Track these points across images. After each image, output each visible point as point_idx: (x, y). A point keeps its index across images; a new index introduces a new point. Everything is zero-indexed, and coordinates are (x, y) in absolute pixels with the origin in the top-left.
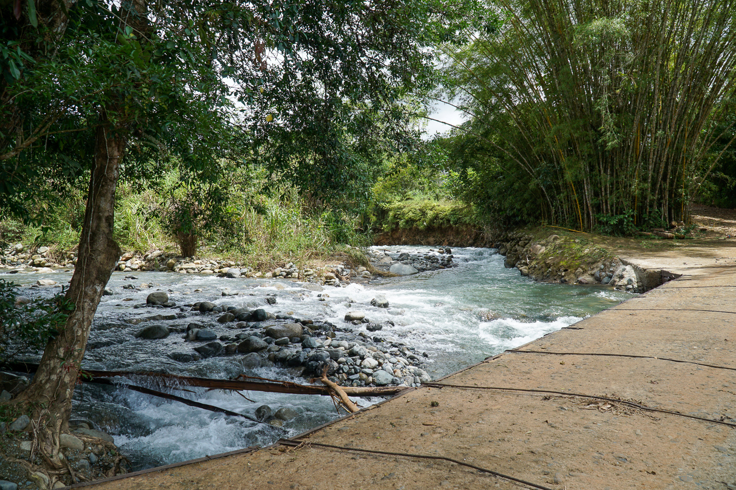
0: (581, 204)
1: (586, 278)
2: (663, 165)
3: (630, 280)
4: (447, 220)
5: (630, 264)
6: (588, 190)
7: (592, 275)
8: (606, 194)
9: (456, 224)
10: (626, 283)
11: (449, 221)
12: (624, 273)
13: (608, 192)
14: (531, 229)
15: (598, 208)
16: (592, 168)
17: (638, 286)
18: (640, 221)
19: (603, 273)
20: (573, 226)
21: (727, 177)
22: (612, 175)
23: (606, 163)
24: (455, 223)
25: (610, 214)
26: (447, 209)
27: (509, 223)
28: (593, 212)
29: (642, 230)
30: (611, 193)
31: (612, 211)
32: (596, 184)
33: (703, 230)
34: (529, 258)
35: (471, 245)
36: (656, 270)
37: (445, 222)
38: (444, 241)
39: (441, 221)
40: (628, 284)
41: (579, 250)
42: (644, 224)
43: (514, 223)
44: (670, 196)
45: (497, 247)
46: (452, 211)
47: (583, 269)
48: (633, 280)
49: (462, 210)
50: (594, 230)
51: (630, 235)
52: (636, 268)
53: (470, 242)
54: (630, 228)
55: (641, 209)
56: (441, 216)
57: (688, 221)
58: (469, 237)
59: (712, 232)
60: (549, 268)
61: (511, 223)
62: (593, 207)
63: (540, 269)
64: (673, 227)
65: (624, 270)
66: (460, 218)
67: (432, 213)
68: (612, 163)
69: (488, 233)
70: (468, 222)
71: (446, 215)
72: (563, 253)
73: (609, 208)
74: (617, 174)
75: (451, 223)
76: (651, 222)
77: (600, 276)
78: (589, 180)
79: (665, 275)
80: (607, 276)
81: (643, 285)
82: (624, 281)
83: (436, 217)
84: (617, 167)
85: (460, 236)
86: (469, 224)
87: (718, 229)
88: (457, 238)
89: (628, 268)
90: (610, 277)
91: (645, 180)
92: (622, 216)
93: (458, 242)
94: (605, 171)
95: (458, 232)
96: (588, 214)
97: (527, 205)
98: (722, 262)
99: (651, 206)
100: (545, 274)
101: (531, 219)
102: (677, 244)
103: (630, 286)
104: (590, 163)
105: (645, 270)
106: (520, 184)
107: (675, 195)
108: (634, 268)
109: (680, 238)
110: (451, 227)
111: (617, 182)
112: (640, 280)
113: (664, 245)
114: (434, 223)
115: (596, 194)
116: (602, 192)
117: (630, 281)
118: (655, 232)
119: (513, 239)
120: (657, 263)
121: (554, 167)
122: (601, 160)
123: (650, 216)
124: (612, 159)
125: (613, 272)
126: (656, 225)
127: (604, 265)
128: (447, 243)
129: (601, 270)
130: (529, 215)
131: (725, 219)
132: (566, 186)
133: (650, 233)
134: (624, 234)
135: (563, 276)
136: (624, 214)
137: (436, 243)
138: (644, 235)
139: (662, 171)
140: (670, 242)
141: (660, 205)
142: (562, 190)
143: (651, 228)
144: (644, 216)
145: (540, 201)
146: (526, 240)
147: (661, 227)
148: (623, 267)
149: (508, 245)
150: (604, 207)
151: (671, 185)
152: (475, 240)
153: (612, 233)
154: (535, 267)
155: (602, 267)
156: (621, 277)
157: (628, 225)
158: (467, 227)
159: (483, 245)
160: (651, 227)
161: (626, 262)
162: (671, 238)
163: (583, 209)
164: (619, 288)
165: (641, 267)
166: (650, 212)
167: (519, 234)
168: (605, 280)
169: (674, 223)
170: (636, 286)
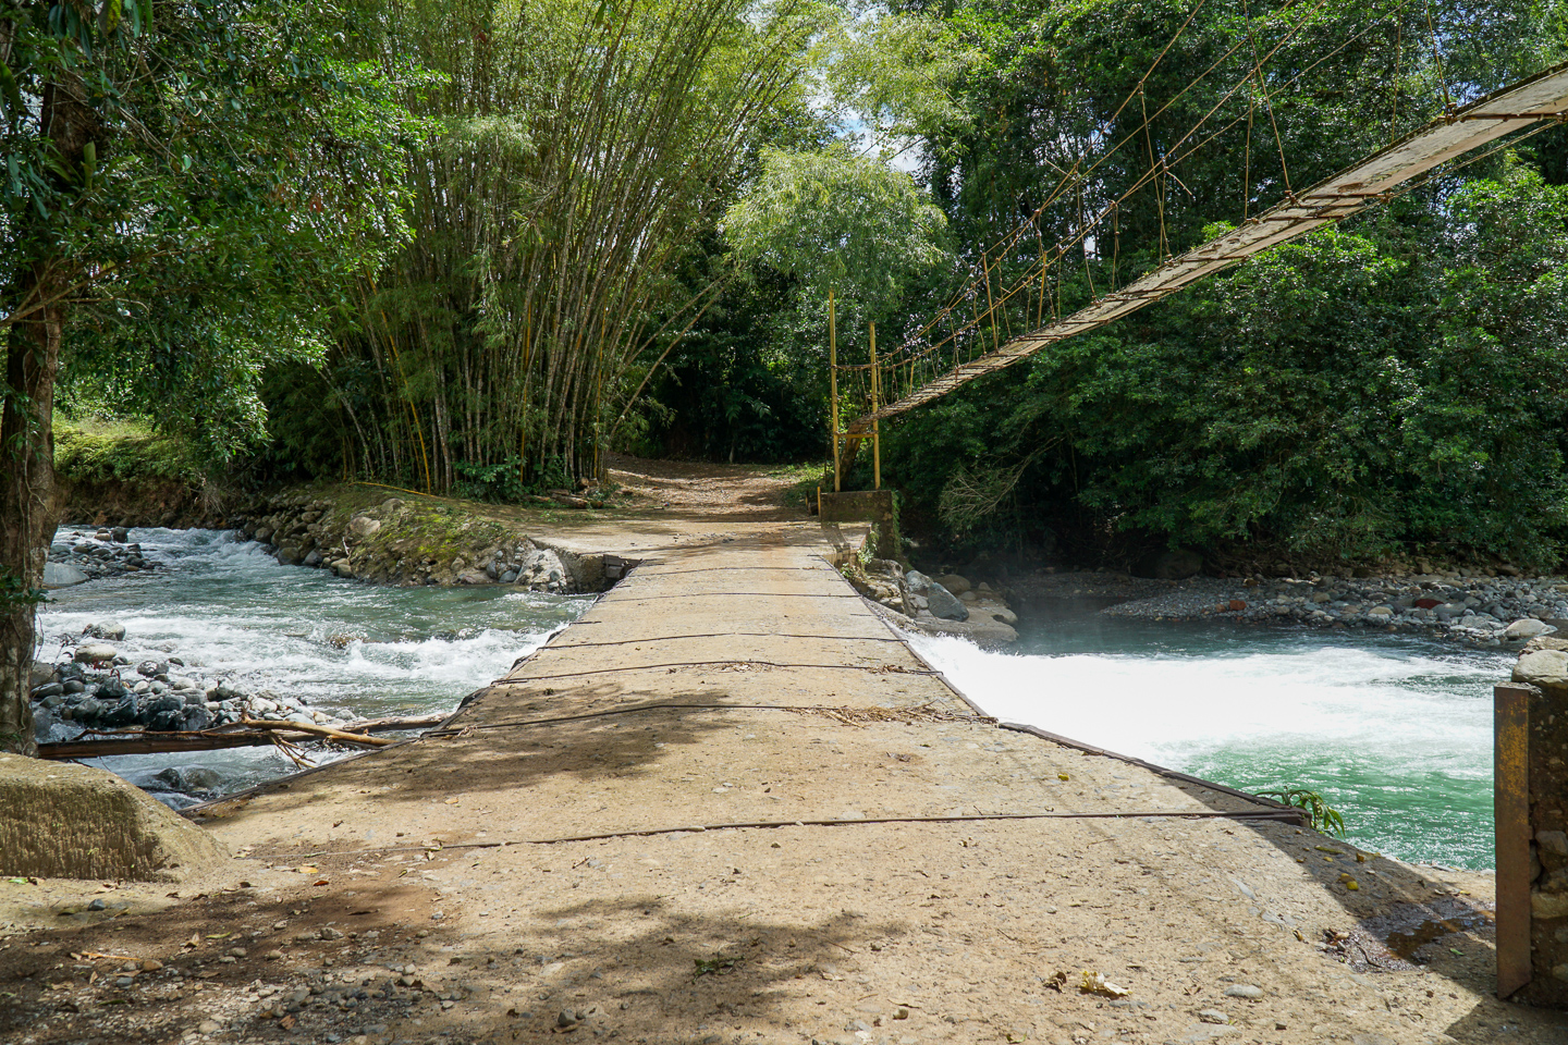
0: (428, 442)
1: (473, 575)
2: (567, 380)
3: (555, 573)
4: (105, 467)
5: (552, 548)
6: (441, 415)
7: (482, 569)
8: (474, 425)
9: (128, 476)
10: (548, 579)
11: (109, 468)
12: (541, 562)
13: (478, 422)
14: (322, 489)
15: (459, 451)
16: (450, 377)
17: (569, 583)
18: (530, 476)
19: (503, 565)
20: (409, 484)
21: (661, 406)
22: (484, 391)
23: (475, 366)
24: (128, 473)
25: (480, 463)
26: (105, 441)
27: (270, 476)
28: (450, 458)
29: (532, 493)
30: (483, 424)
31: (484, 457)
32: (455, 406)
33: (628, 494)
34: (349, 543)
35: (170, 524)
36: (597, 556)
37: (101, 471)
38: (95, 514)
39: (90, 469)
40: (551, 580)
41: (448, 525)
42: (535, 482)
43: (279, 477)
44: (577, 435)
45: (238, 526)
46: (118, 446)
47: (464, 559)
48: (560, 572)
49: (141, 445)
50: (453, 491)
51: (515, 501)
52: (561, 553)
53: (167, 515)
54: (515, 489)
55: (532, 457)
56: (89, 456)
57: (603, 477)
58: (162, 505)
59: (641, 496)
60: (399, 558)
61: (275, 476)
62: (449, 450)
63: (377, 563)
64: (582, 487)
65: (541, 557)
66: (139, 463)
67: (63, 449)
68: (486, 369)
69: (212, 495)
70: (160, 471)
71: (102, 455)
72: (421, 531)
73: (479, 451)
74: (493, 389)
75: (117, 472)
76: (548, 479)
77: (498, 570)
78: (444, 399)
79: (611, 562)
80: (510, 568)
81: (575, 581)
82: (544, 576)
83: (76, 459)
84: (495, 377)
85: (139, 504)
86: (164, 476)
87: (648, 490)
88: (131, 508)
89: (547, 553)
90: (517, 571)
91: (537, 402)
92: (501, 468)
93: (134, 517)
94: (474, 384)
95: (133, 494)
96: (441, 461)
97: (314, 439)
98: (682, 540)
99: (548, 450)
100: (392, 570)
101: (324, 468)
102: (596, 516)
103: (555, 584)
104: (446, 366)
105: (578, 556)
106: (300, 396)
107: (584, 431)
108: (557, 553)
109: (597, 507)
110: (115, 483)
111: (493, 404)
112: (570, 572)
113: (575, 518)
114: (69, 472)
115: (456, 425)
116: (466, 420)
117: (554, 576)
118: (555, 496)
119: (282, 509)
120: (592, 544)
121: (374, 367)
122: (466, 361)
123: (545, 467)
124: (487, 363)
125: (520, 561)
126: (555, 484)
127: (504, 551)
128: (104, 519)
129: (498, 559)
130: (318, 462)
131: (653, 476)
132: (398, 407)
133: (547, 499)
134: (505, 499)
135: (429, 574)
136: (504, 462)
137: (75, 518)
138: (538, 501)
139: (565, 389)
140: (583, 513)
141: (561, 450)
142: (389, 414)
143: (547, 489)
144: (535, 468)
145: (341, 433)
146: (316, 509)
147: (563, 488)
148: (540, 552)
149: (274, 520)
150: (471, 448)
151: (578, 415)
152: (178, 511)
153: (486, 497)
154: (366, 560)
155: (501, 553)
156: (538, 569)
157: (511, 485)
158: (158, 482)
159: (197, 522)
160: (548, 487)
161: (543, 544)
162: (583, 507)
163: (430, 451)
164: (536, 587)
165: (571, 551)
166: (546, 461)
167: (299, 499)
168: (508, 576)
169: (584, 481)
170: (564, 582)
